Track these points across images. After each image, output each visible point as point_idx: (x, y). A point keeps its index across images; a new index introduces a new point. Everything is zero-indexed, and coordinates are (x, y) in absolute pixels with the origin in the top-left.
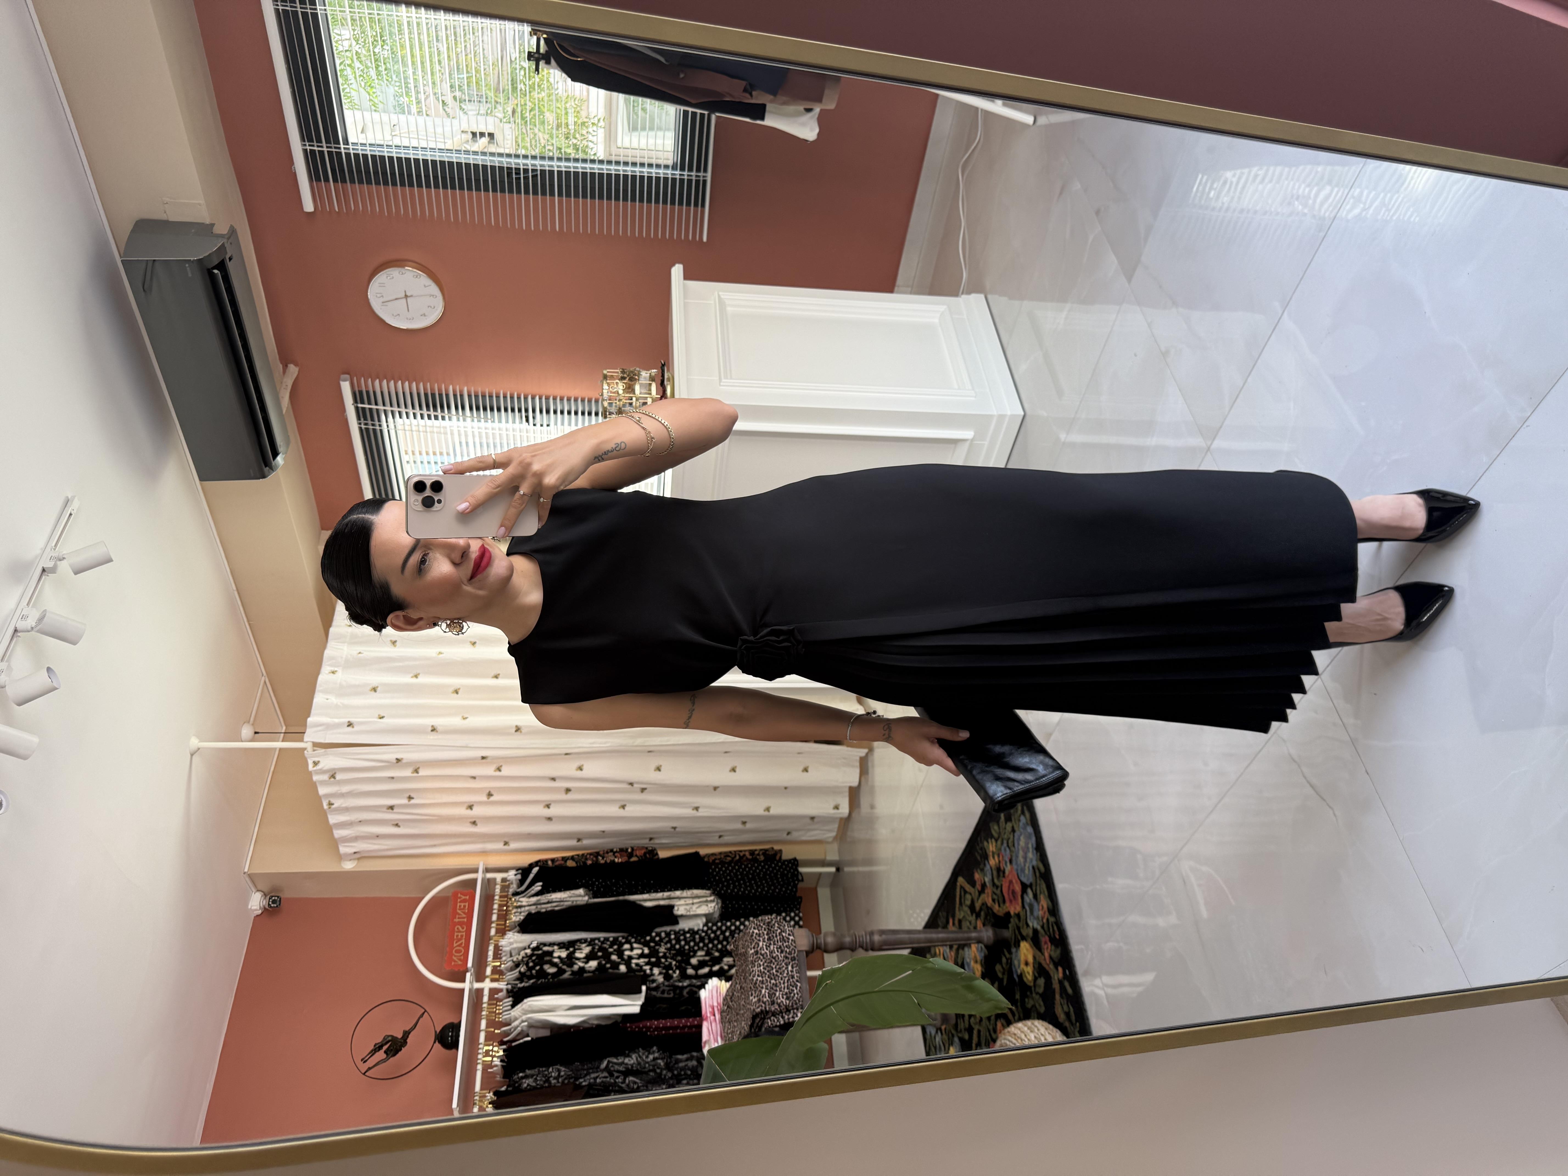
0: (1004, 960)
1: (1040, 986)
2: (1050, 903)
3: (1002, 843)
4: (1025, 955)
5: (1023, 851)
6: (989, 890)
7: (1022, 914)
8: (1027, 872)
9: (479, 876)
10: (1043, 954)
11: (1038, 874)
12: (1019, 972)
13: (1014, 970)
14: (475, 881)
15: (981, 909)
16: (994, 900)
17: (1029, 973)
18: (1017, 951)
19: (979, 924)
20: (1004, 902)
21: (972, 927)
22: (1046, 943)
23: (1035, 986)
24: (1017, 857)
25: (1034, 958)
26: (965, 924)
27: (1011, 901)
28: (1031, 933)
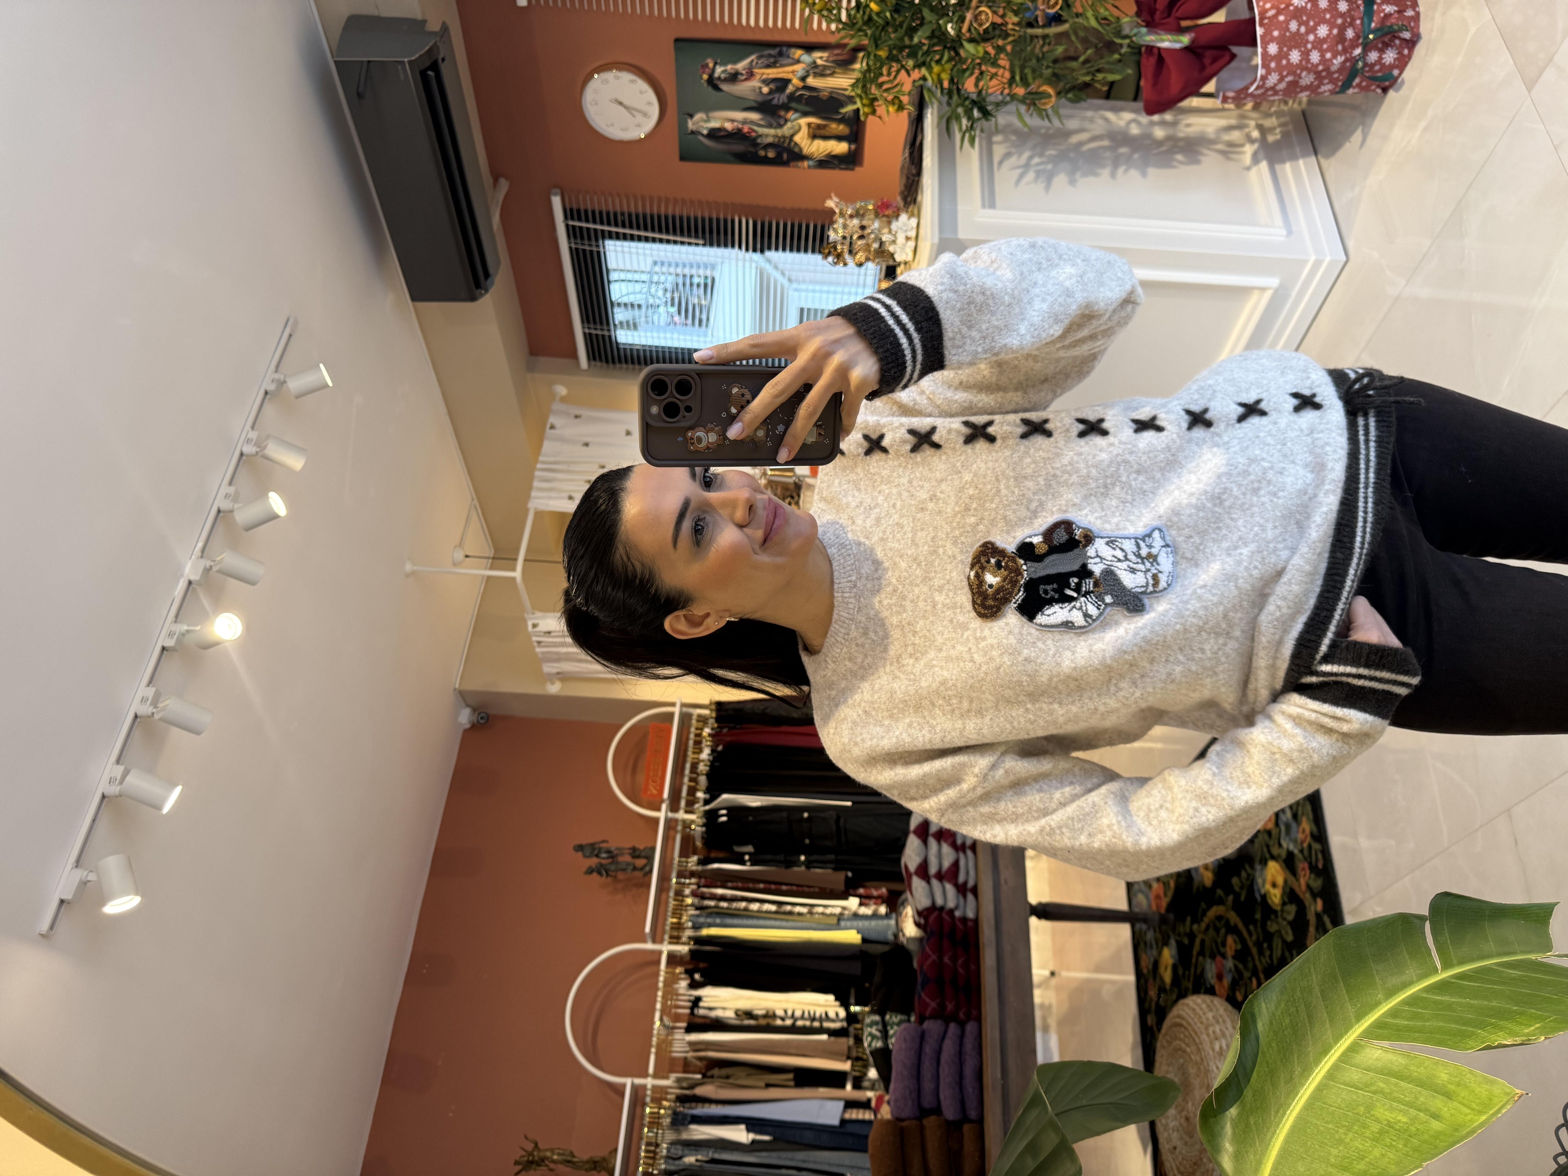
0: (1244, 874)
1: (1289, 913)
2: (1315, 829)
4: (1273, 876)
7: (1274, 832)
9: (676, 711)
10: (1298, 880)
12: (1263, 891)
13: (1255, 888)
14: (671, 715)
17: (1276, 896)
18: (1262, 870)
22: (1303, 869)
23: (1282, 911)
25: (1286, 882)
28: (1284, 854)
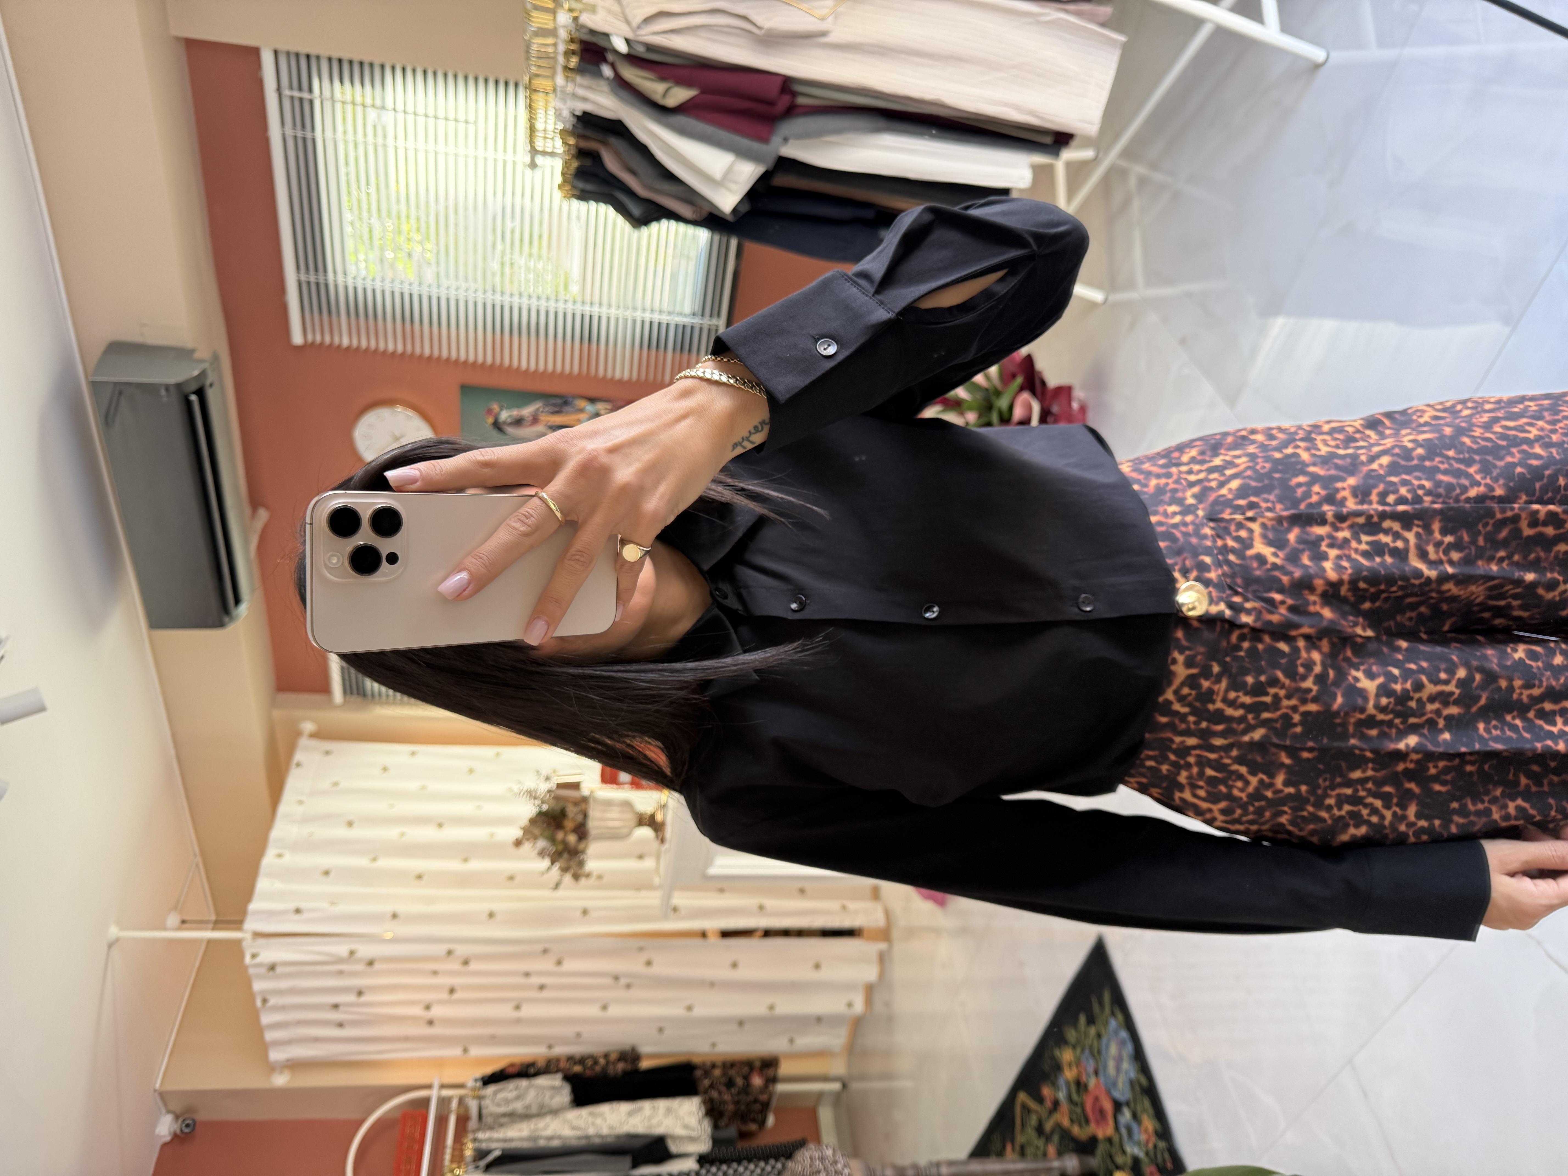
2: (1158, 1126)
3: (1083, 1050)
5: (1114, 1059)
6: (1065, 1106)
7: (1116, 1139)
8: (1120, 1084)
9: (434, 1094)
11: (1137, 1088)
14: (427, 1100)
15: (1053, 1132)
16: (1072, 1121)
19: (1052, 1150)
20: (1087, 1121)
21: (1040, 1153)
22: (1152, 1173)
24: (1105, 1067)
26: (1029, 1151)
27: (1098, 1123)
28: (1129, 1161)
